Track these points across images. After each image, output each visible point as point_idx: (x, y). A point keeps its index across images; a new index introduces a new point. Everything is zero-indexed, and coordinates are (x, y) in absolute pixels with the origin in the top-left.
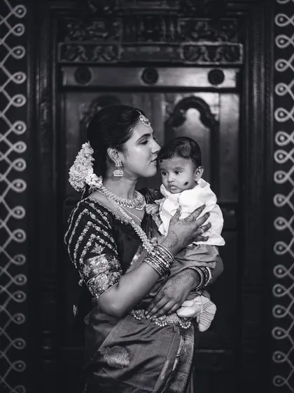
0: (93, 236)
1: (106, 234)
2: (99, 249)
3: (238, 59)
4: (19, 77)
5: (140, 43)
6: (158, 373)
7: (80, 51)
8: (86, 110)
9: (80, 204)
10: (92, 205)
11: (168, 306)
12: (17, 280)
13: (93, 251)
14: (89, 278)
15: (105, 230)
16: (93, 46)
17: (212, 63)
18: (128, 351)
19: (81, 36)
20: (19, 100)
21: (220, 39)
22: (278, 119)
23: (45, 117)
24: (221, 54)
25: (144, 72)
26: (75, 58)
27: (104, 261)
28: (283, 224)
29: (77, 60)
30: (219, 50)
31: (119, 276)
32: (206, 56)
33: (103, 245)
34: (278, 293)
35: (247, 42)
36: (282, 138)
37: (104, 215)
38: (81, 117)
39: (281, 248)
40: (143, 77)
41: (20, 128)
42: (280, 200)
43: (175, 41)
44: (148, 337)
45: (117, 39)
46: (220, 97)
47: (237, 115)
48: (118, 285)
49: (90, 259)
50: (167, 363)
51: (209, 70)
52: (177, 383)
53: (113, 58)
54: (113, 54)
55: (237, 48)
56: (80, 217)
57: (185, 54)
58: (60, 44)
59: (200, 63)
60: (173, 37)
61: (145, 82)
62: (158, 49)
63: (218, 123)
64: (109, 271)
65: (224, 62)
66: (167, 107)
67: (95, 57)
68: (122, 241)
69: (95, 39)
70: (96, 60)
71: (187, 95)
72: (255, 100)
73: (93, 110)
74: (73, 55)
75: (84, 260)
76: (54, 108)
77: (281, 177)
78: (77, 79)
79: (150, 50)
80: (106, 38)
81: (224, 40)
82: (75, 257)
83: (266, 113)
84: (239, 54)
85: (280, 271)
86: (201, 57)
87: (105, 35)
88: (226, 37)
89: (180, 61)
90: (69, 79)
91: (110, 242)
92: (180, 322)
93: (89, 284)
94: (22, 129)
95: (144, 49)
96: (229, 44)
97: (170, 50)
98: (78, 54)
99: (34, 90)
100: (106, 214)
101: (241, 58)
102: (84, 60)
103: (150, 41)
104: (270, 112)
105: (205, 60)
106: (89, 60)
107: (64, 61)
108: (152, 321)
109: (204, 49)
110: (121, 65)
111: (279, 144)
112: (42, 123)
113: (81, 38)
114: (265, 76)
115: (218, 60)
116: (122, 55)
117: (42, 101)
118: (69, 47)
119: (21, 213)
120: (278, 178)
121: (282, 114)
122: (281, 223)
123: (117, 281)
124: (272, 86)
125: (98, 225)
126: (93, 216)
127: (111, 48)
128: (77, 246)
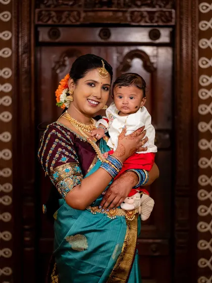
0: (60, 149)
1: (69, 148)
2: (64, 159)
3: (171, 21)
4: (6, 35)
5: (97, 9)
6: (110, 254)
7: (52, 16)
8: (57, 59)
9: (49, 127)
10: (58, 127)
11: (115, 201)
12: (5, 188)
13: (60, 161)
14: (57, 182)
15: (69, 145)
16: (62, 12)
17: (152, 24)
18: (87, 238)
19: (53, 4)
20: (6, 52)
21: (157, 6)
22: (202, 66)
23: (26, 65)
24: (158, 17)
25: (101, 31)
26: (48, 20)
27: (69, 168)
28: (206, 144)
29: (50, 22)
30: (157, 14)
31: (81, 179)
32: (147, 19)
33: (68, 156)
34: (202, 197)
35: (178, 8)
36: (205, 80)
37: (68, 135)
38: (53, 65)
39: (204, 163)
40: (100, 35)
41: (7, 73)
42: (203, 126)
43: (124, 8)
44: (102, 227)
45: (80, 6)
46: (157, 50)
47: (170, 63)
48: (80, 186)
49: (58, 167)
50: (117, 247)
51: (149, 29)
52: (125, 261)
53: (77, 21)
54: (77, 18)
55: (170, 13)
56: (49, 136)
57: (131, 17)
58: (37, 10)
59: (143, 24)
60: (122, 5)
61: (102, 38)
62: (111, 14)
63: (156, 69)
64: (74, 175)
65: (161, 23)
66: (118, 57)
67: (63, 20)
68: (81, 153)
69: (63, 6)
70: (64, 22)
71: (133, 48)
72: (184, 52)
73: (62, 60)
74: (47, 18)
75: (53, 168)
76: (32, 58)
77: (204, 110)
78: (50, 36)
79: (105, 14)
80: (72, 5)
81: (160, 7)
82: (47, 166)
83: (192, 62)
84: (172, 18)
85: (203, 180)
86: (144, 20)
87: (71, 3)
88: (162, 5)
89: (127, 23)
90: (44, 36)
91: (72, 154)
92: (126, 215)
93: (58, 186)
94: (8, 74)
95: (100, 14)
96: (164, 10)
97: (120, 14)
98: (50, 17)
99: (17, 45)
100: (69, 133)
101: (173, 20)
102: (55, 22)
103: (105, 8)
104: (195, 61)
105: (147, 22)
106: (59, 22)
107: (40, 23)
108: (104, 215)
109: (145, 14)
110: (83, 26)
111: (202, 84)
112: (24, 70)
113: (53, 6)
114: (192, 34)
115: (157, 22)
116: (84, 18)
117: (24, 53)
118: (43, 12)
119: (8, 137)
120: (202, 110)
121: (204, 62)
122: (204, 144)
123: (79, 183)
124: (197, 41)
125: (63, 141)
126: (59, 135)
127: (75, 13)
128: (48, 158)
